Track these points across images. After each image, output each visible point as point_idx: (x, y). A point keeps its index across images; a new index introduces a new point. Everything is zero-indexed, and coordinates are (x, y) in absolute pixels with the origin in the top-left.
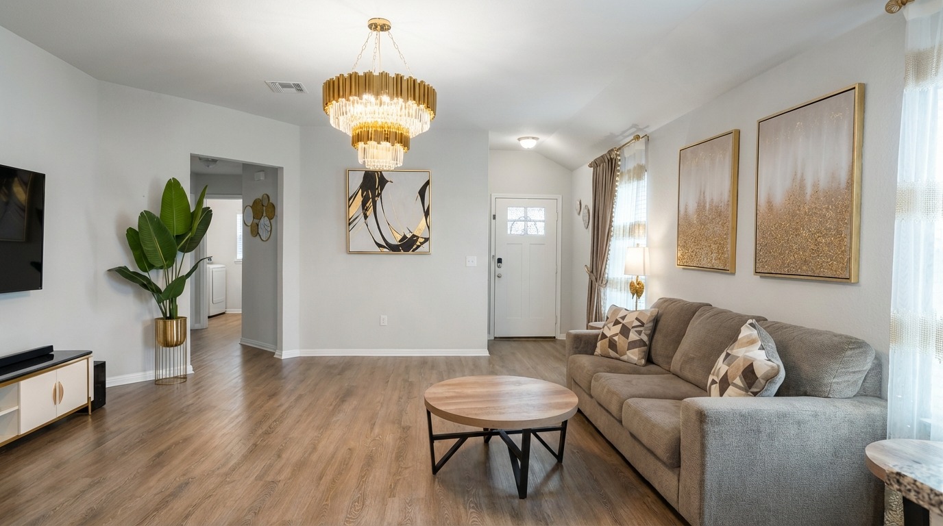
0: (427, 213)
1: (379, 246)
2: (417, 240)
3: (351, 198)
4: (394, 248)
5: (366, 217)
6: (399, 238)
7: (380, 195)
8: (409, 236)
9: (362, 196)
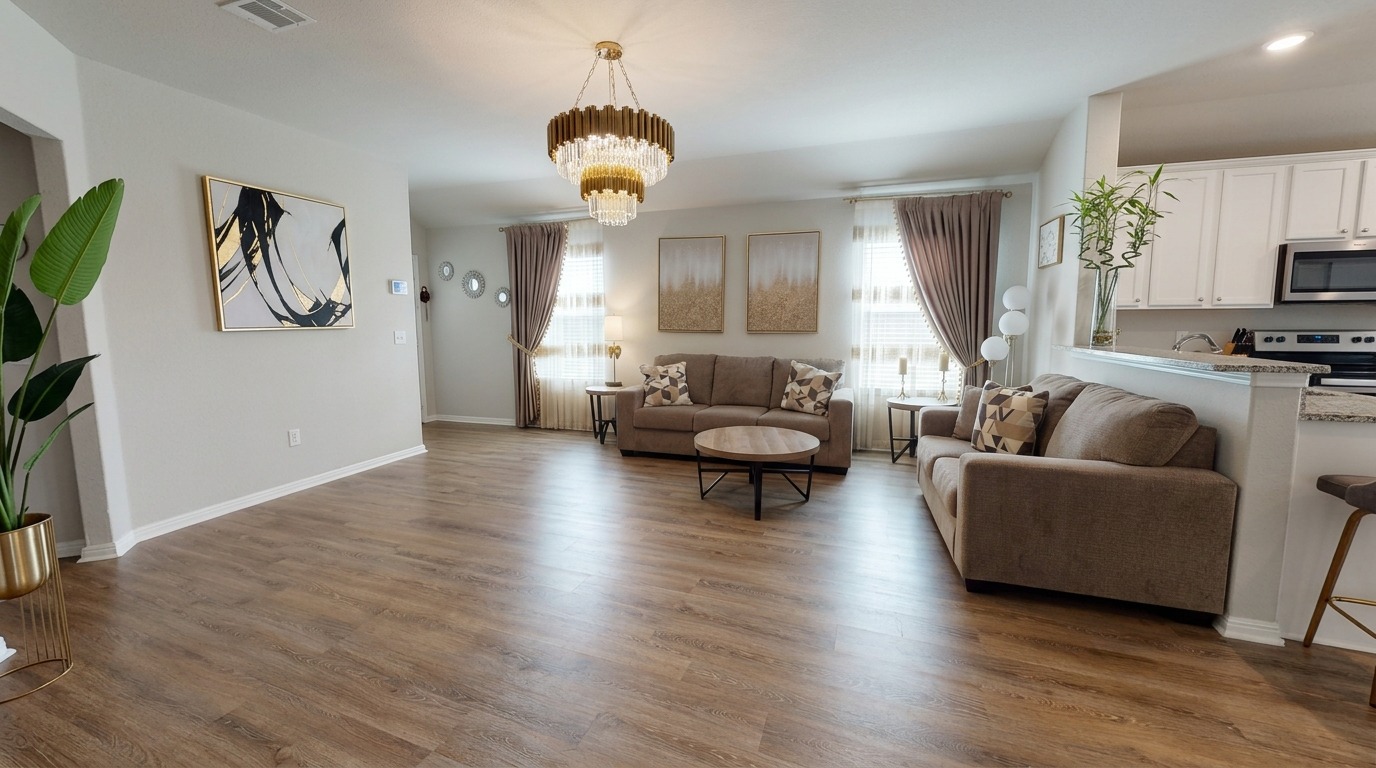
0: (345, 270)
1: (280, 318)
2: (334, 307)
3: (223, 232)
4: (302, 321)
5: (252, 268)
6: (310, 304)
7: (271, 232)
8: (323, 302)
9: (241, 231)
